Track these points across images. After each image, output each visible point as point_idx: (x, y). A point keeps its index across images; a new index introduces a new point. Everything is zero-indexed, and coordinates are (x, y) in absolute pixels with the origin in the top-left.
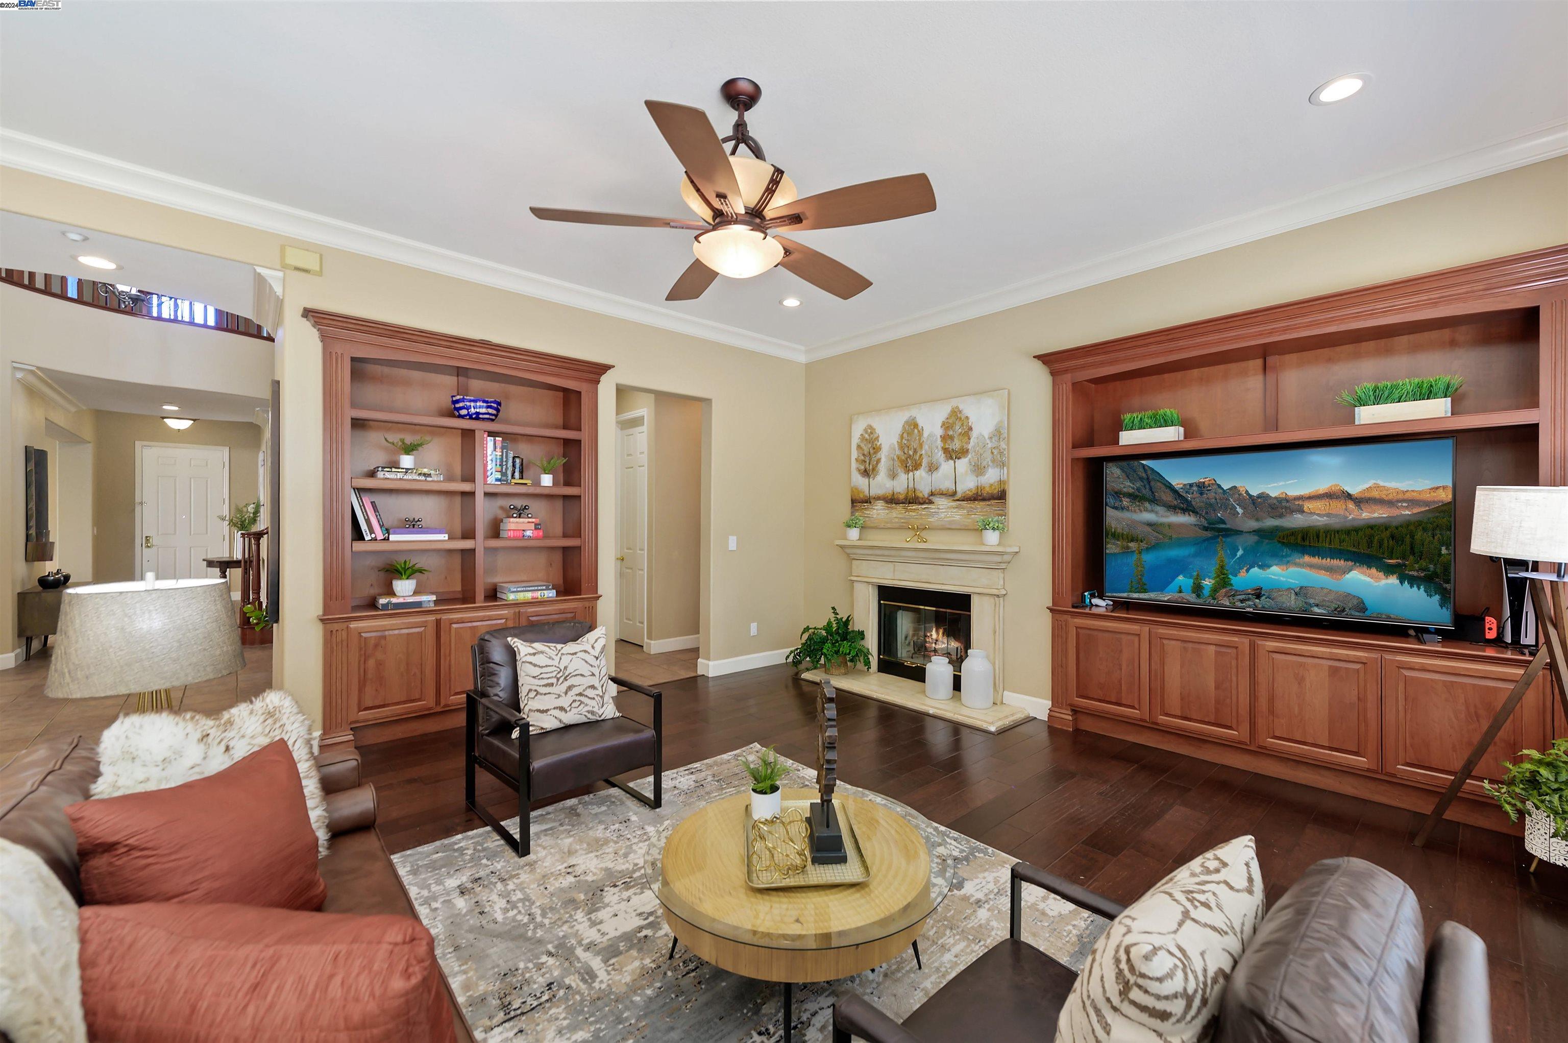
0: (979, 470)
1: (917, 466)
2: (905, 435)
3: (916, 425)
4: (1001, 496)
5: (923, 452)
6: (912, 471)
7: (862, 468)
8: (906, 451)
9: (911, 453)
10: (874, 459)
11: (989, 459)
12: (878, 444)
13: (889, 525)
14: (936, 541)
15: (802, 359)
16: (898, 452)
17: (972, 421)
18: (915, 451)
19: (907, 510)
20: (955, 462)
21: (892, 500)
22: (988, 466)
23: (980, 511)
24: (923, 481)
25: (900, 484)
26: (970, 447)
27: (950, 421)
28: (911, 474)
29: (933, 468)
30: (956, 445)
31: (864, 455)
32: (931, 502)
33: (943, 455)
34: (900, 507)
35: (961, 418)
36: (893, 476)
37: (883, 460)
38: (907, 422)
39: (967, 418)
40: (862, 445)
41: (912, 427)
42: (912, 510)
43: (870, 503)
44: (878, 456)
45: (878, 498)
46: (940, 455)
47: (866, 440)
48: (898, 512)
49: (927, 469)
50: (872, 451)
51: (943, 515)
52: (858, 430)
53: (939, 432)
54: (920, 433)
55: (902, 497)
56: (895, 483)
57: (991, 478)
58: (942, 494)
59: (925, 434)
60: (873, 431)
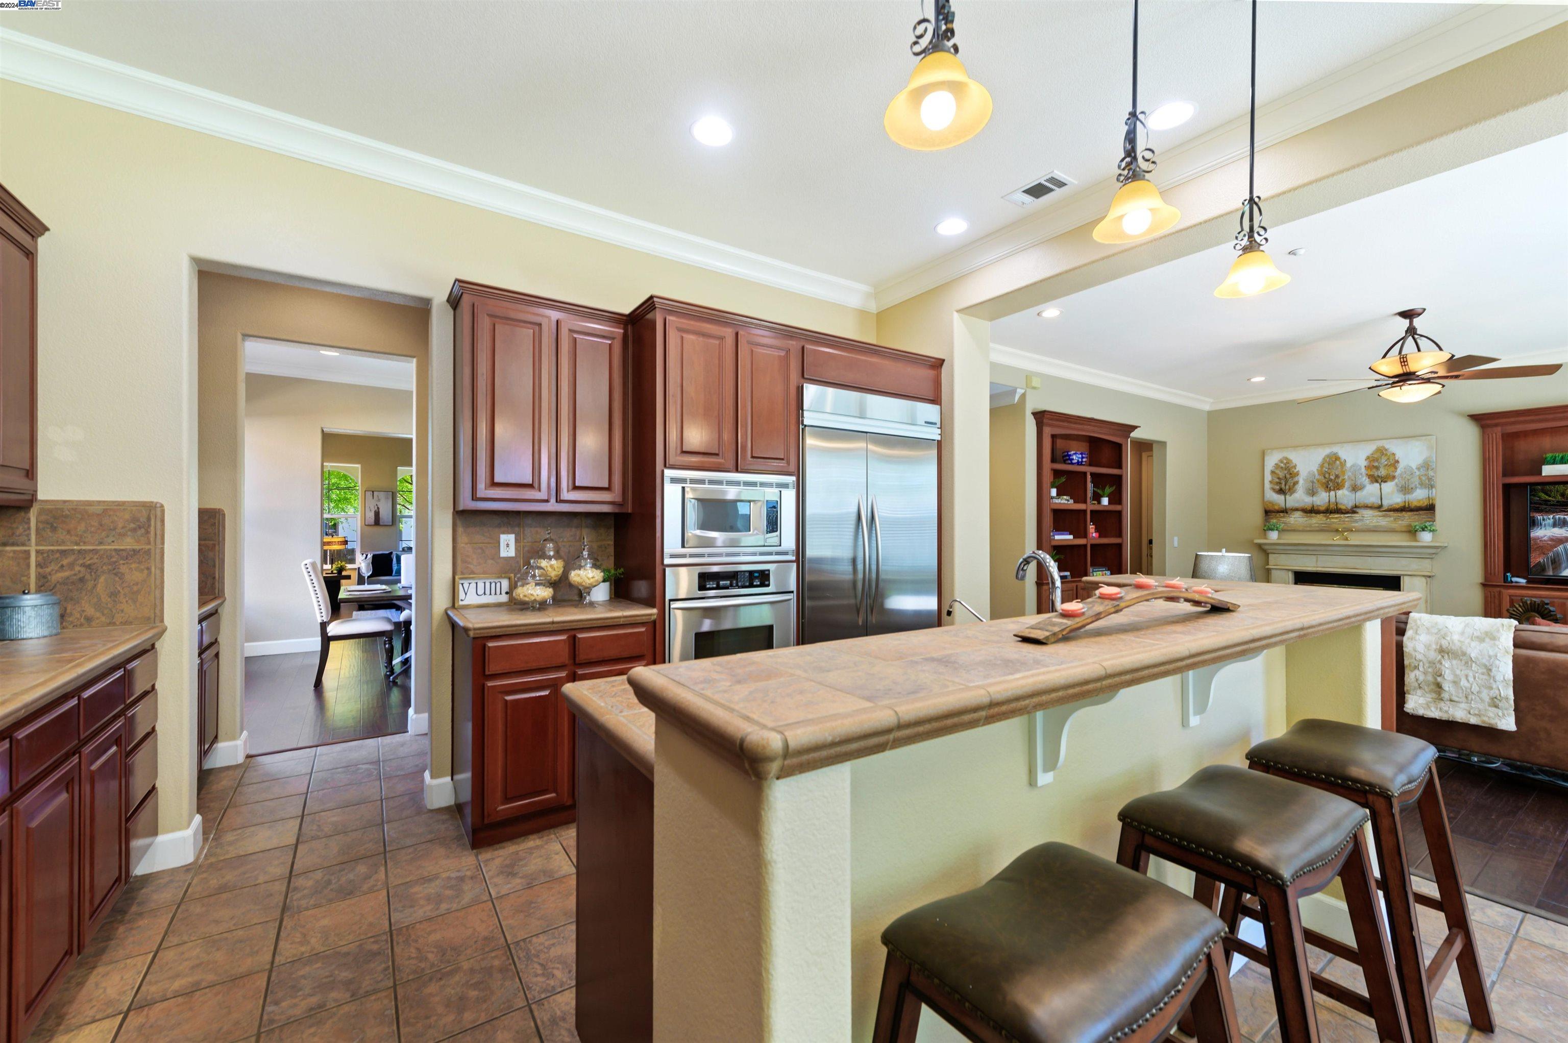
0: (1405, 489)
1: (1338, 487)
2: (1326, 465)
3: (1337, 458)
4: (1430, 508)
5: (1346, 477)
6: (1334, 490)
7: (1278, 487)
8: (1327, 476)
9: (1332, 477)
10: (1291, 482)
11: (1417, 483)
12: (1295, 471)
13: (1308, 529)
14: (1361, 539)
15: (1207, 408)
16: (1317, 477)
17: (1399, 455)
18: (1337, 476)
19: (1328, 518)
20: (1380, 485)
21: (1311, 511)
22: (1416, 488)
23: (1407, 519)
24: (1345, 497)
25: (1322, 499)
26: (1397, 474)
27: (1376, 456)
28: (1332, 493)
29: (1355, 488)
30: (1383, 472)
31: (1279, 478)
32: (1354, 512)
33: (1367, 480)
34: (1320, 516)
35: (1386, 455)
36: (1312, 492)
37: (1301, 482)
38: (1328, 456)
39: (1394, 454)
40: (1277, 471)
41: (1333, 460)
42: (1333, 518)
43: (1287, 513)
44: (1296, 479)
45: (1297, 510)
46: (1365, 480)
47: (1282, 468)
48: (1317, 520)
49: (1351, 489)
50: (1288, 476)
51: (1368, 522)
52: (1271, 462)
53: (1363, 463)
54: (1343, 464)
55: (1322, 509)
56: (1315, 498)
57: (1419, 496)
58: (1366, 507)
59: (1348, 465)
60: (1289, 461)
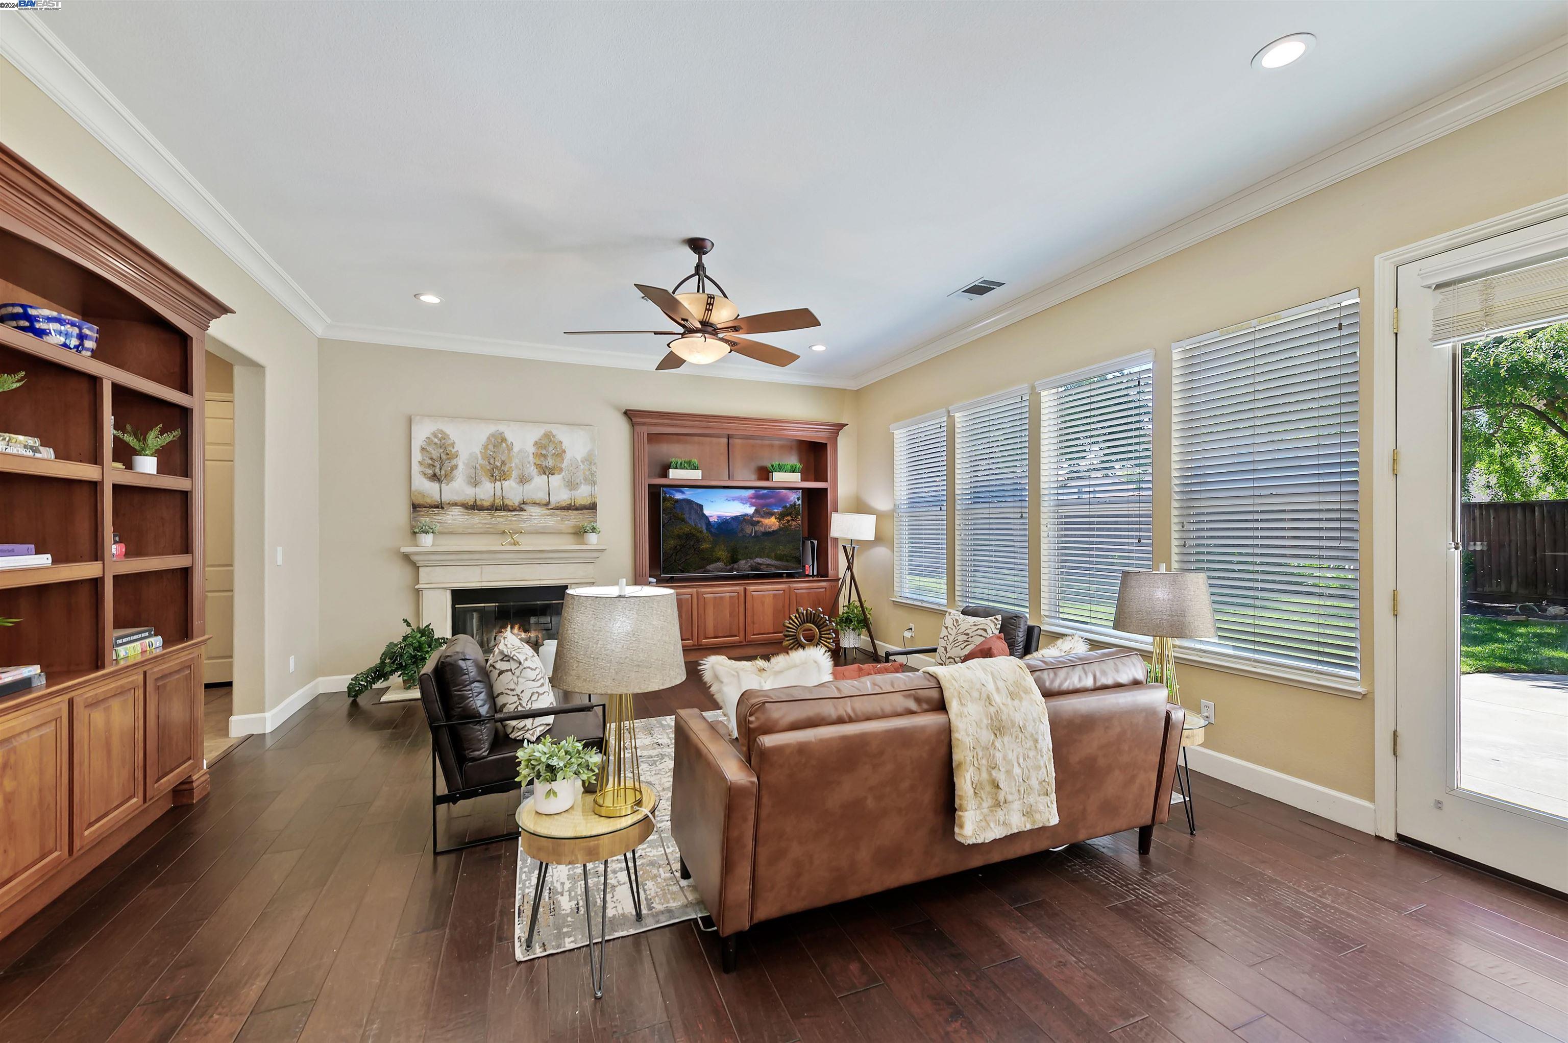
0: (571, 485)
1: (504, 477)
2: (491, 447)
3: (504, 440)
4: (593, 507)
5: (513, 465)
6: (500, 480)
7: (430, 472)
8: (492, 461)
9: (498, 464)
10: (447, 466)
11: (582, 478)
12: (454, 451)
13: (470, 531)
14: (527, 543)
16: (481, 461)
17: (566, 444)
18: (503, 463)
19: (493, 516)
20: (548, 477)
21: (474, 507)
22: (581, 483)
23: (574, 519)
24: (512, 491)
25: (486, 492)
26: (563, 466)
27: (543, 442)
28: (498, 484)
29: (523, 480)
30: (550, 462)
31: (432, 459)
32: (522, 510)
33: (536, 470)
34: (484, 514)
35: (554, 442)
36: (475, 482)
37: (461, 466)
38: (493, 435)
39: (561, 442)
40: (429, 449)
41: (498, 441)
42: (499, 517)
43: (442, 508)
44: (454, 462)
45: (455, 504)
46: (532, 470)
47: (436, 444)
48: (480, 519)
49: (518, 480)
50: (444, 457)
51: (536, 522)
52: (422, 433)
53: (531, 449)
54: (510, 448)
55: (486, 504)
56: (477, 490)
57: (582, 495)
58: (535, 504)
59: (516, 449)
60: (445, 436)
